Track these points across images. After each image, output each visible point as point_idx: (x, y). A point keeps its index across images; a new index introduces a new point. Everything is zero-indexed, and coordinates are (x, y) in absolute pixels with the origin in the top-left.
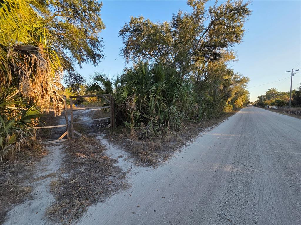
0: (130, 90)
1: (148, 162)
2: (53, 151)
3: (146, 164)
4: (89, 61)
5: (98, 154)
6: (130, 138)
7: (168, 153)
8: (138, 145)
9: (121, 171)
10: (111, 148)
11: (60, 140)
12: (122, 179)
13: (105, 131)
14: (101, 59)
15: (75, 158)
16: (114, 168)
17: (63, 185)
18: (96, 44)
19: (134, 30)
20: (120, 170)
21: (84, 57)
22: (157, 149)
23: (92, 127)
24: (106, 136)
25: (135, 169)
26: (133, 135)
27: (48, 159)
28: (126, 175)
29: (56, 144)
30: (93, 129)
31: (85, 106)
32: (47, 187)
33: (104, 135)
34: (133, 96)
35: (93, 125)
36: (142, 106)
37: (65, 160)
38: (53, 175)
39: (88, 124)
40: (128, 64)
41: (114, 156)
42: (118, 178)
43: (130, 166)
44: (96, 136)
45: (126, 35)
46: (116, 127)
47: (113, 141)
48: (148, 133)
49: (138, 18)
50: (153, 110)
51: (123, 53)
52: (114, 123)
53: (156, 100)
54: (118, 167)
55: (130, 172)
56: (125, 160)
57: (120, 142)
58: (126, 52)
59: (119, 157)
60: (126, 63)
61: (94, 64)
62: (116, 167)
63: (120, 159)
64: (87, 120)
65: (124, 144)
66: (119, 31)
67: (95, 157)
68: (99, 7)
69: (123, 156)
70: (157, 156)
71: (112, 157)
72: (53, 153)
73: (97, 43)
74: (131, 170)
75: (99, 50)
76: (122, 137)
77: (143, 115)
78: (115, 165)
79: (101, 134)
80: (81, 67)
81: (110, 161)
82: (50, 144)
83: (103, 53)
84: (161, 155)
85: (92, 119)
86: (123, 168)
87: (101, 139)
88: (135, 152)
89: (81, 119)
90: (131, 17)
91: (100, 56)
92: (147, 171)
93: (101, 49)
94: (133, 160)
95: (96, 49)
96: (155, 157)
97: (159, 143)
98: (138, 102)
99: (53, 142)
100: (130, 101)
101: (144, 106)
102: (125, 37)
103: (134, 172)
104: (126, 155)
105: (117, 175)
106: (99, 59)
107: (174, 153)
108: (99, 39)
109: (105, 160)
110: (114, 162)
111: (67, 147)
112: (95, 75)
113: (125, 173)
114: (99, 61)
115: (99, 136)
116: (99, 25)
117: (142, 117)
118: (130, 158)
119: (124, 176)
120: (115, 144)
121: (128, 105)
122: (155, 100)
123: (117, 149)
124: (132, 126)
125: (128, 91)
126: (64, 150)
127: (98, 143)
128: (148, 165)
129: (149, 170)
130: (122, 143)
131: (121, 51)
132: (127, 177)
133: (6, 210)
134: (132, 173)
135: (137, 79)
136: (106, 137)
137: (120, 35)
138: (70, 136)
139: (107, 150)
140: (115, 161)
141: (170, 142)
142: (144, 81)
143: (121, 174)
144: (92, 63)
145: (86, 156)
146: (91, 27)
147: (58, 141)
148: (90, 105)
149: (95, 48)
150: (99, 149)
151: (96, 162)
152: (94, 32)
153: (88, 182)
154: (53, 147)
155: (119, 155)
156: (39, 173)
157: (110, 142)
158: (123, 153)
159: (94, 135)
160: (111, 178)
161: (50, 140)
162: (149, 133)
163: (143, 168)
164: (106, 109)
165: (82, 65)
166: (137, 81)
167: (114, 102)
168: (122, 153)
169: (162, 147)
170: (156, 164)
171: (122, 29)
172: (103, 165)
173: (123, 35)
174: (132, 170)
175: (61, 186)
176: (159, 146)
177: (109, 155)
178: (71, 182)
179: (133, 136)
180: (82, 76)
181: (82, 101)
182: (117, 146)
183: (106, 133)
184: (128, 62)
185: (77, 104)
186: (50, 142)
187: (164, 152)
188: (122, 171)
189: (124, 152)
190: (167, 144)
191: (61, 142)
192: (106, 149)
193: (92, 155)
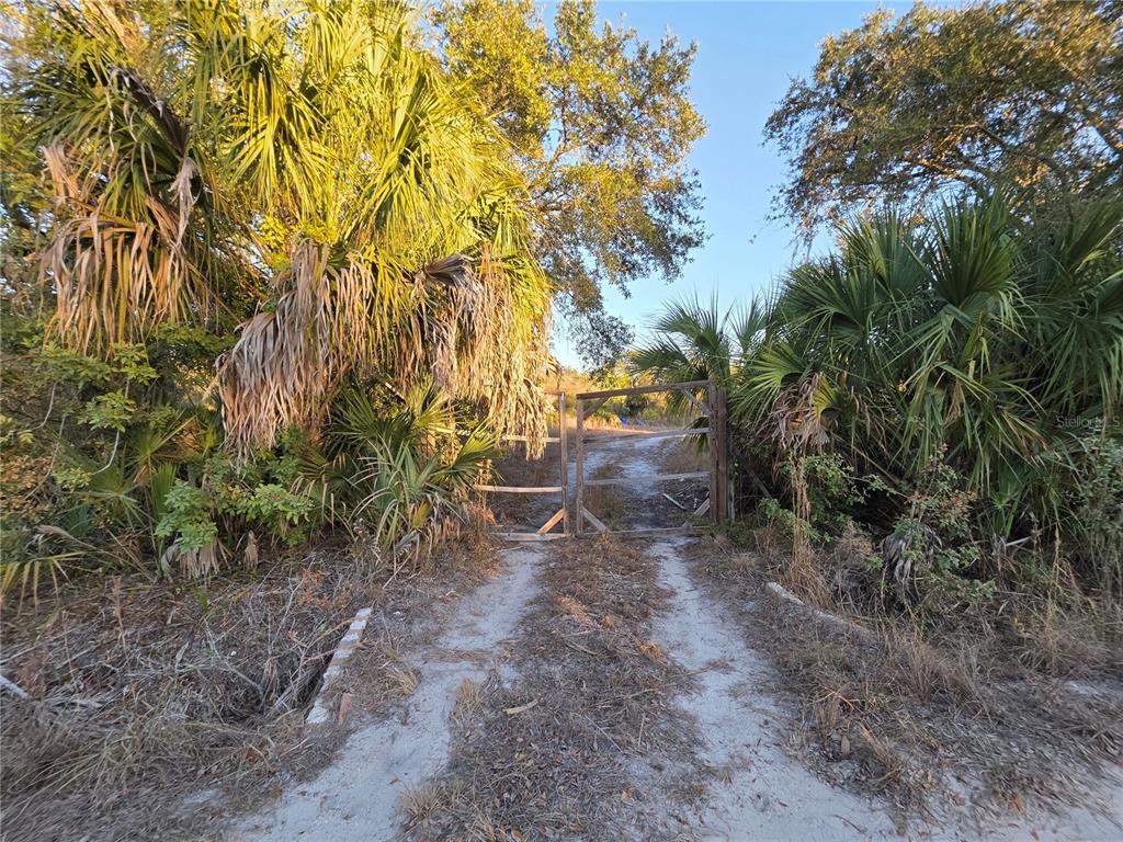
0: (795, 356)
1: (863, 763)
2: (515, 569)
3: (847, 773)
4: (652, 268)
5: (630, 625)
6: (786, 583)
7: (1040, 755)
8: (823, 631)
9: (695, 749)
10: (693, 607)
11: (542, 534)
12: (687, 802)
13: (688, 528)
14: (690, 250)
15: (553, 614)
16: (671, 715)
17: (486, 712)
18: (676, 203)
19: (838, 91)
20: (695, 742)
21: (636, 257)
22: (940, 696)
23: (651, 504)
24: (688, 548)
25: (769, 773)
26: (804, 572)
27: (492, 594)
28: (715, 787)
29: (531, 544)
30: (651, 512)
31: (651, 424)
32: (451, 695)
33: (682, 542)
34: (810, 383)
35: (655, 493)
36: (860, 429)
37: (529, 609)
38: (478, 658)
39: (639, 489)
40: (810, 246)
41: (690, 653)
42: (670, 788)
43: (752, 740)
44: (654, 541)
45: (796, 125)
46: (733, 516)
47: (709, 576)
48: (896, 574)
49: (860, 25)
50: (933, 456)
51: (785, 206)
52: (723, 497)
53: (959, 397)
54: (693, 719)
55: (740, 778)
56: (734, 693)
57: (735, 589)
58: (802, 195)
59: (714, 665)
60: (801, 244)
61: (668, 273)
62: (685, 715)
63: (715, 681)
64: (641, 474)
65: (750, 606)
66: (766, 120)
67: (617, 632)
68: (684, 64)
69: (732, 669)
70: (933, 750)
71: (679, 657)
72: (511, 577)
73: (679, 197)
74: (745, 766)
75: (684, 218)
76: (750, 570)
77: (863, 479)
78: (683, 703)
79: (673, 537)
80: (627, 295)
81: (668, 672)
82: (518, 542)
83: (698, 227)
84: (968, 746)
85: (659, 471)
86: (713, 737)
87: (666, 558)
88: (797, 670)
89: (623, 469)
90: (823, 40)
91: (688, 242)
92: (847, 823)
93: (692, 213)
94: (773, 709)
95: (675, 218)
96: (917, 749)
97: (966, 659)
98: (838, 413)
99: (527, 537)
100: (793, 404)
101: (873, 430)
102: (793, 136)
103: (759, 787)
104: (749, 670)
105: (673, 768)
106: (683, 254)
107: (1096, 770)
108: (685, 181)
109: (646, 660)
110: (680, 686)
111: (551, 565)
112: (663, 313)
113: (710, 772)
114: (685, 259)
115: (664, 540)
116: (684, 130)
117: (861, 486)
118: (760, 691)
119: (700, 791)
120: (711, 597)
121: (782, 425)
122: (949, 401)
123: (714, 619)
124: (800, 526)
125: (790, 360)
126: (539, 571)
127: (648, 574)
128: (857, 786)
129: (858, 819)
130: (743, 596)
131: (775, 199)
132: (712, 804)
133: (352, 725)
134: (748, 793)
135: (833, 301)
136: (688, 552)
137: (772, 137)
138: (572, 529)
139: (669, 614)
140: (686, 682)
141: (1064, 673)
142: (877, 303)
143: (690, 768)
144: (661, 271)
145: (587, 619)
146: (657, 149)
147: (537, 536)
148: (666, 419)
149: (670, 217)
150: (641, 601)
151: (613, 657)
152: (669, 161)
153: (556, 740)
154: (522, 552)
155: (715, 654)
156: (456, 633)
157: (695, 575)
158: (738, 649)
159: (646, 536)
160: (638, 768)
161: (523, 527)
162: (901, 575)
163: (820, 789)
164: (704, 435)
165: (630, 285)
166: (833, 310)
167: (728, 409)
168: (732, 648)
169: (987, 693)
170: (921, 802)
171: (779, 108)
172: (632, 683)
173: (785, 130)
174: (754, 774)
175: (482, 714)
176: (955, 684)
177: (674, 639)
178: (510, 711)
179: (803, 577)
180: (625, 322)
181: (641, 407)
182: (719, 607)
183: (691, 536)
184: (808, 239)
185: (625, 416)
186: (517, 537)
187: (1001, 735)
188: (702, 755)
189: (741, 644)
190: (1034, 681)
191: (545, 542)
192: (668, 608)
193: (609, 619)
